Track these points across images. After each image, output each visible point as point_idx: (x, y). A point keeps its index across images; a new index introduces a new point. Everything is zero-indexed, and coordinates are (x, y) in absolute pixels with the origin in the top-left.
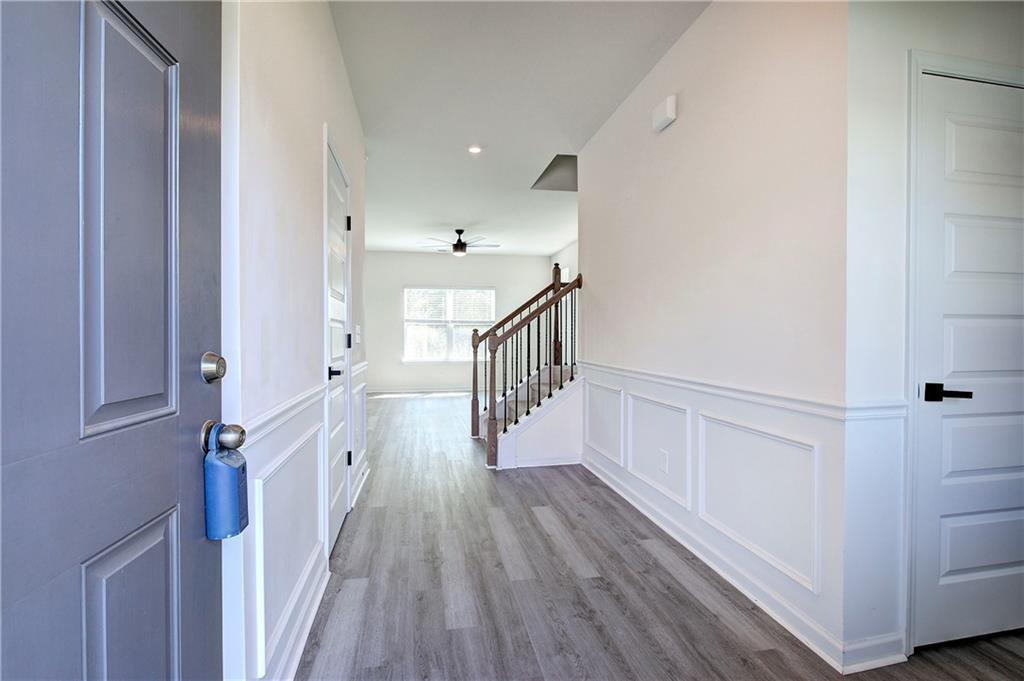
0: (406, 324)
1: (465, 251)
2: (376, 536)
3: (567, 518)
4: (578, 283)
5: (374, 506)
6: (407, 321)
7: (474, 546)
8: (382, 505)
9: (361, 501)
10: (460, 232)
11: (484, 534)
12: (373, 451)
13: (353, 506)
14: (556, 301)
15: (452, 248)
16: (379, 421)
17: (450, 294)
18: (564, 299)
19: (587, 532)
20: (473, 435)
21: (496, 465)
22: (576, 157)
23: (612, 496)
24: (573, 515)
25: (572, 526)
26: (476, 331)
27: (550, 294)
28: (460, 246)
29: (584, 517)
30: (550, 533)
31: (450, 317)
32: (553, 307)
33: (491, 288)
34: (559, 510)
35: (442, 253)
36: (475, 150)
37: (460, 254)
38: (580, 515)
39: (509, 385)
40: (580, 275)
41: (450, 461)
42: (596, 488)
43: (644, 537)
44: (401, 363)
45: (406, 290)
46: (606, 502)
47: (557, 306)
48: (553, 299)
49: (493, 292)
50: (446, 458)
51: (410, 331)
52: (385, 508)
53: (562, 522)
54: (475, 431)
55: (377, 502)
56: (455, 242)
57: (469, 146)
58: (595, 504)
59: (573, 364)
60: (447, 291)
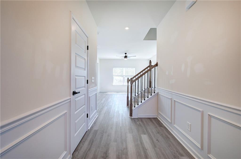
0: (114, 76)
1: (127, 58)
2: (92, 142)
3: (153, 141)
4: (157, 65)
5: (94, 129)
6: (114, 75)
7: (120, 151)
8: (97, 129)
9: (92, 127)
10: (126, 54)
11: (124, 146)
12: (101, 109)
13: (89, 129)
14: (150, 70)
15: (124, 58)
16: (105, 100)
17: (124, 69)
18: (152, 70)
19: (160, 149)
20: (127, 106)
21: (132, 116)
22: (156, 28)
23: (168, 132)
24: (155, 140)
25: (154, 146)
26: (128, 78)
27: (148, 68)
28: (126, 57)
29: (158, 141)
30: (147, 149)
31: (124, 74)
32: (149, 72)
33: (134, 67)
34: (150, 137)
35: (122, 59)
36: (127, 28)
37: (126, 59)
38: (157, 140)
39: (139, 91)
40: (157, 63)
41: (120, 114)
42: (162, 128)
43: (182, 155)
44: (113, 85)
45: (114, 68)
46: (166, 135)
47: (150, 72)
48: (149, 69)
49: (134, 68)
50: (118, 113)
51: (115, 78)
52: (98, 130)
53: (151, 143)
54: (128, 105)
55: (95, 128)
56: (125, 56)
57: (125, 27)
58: (162, 135)
59: (155, 87)
60: (124, 68)
